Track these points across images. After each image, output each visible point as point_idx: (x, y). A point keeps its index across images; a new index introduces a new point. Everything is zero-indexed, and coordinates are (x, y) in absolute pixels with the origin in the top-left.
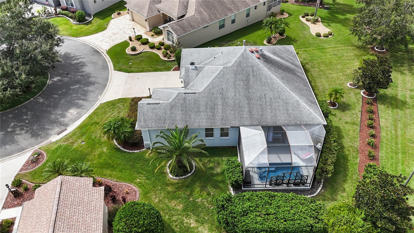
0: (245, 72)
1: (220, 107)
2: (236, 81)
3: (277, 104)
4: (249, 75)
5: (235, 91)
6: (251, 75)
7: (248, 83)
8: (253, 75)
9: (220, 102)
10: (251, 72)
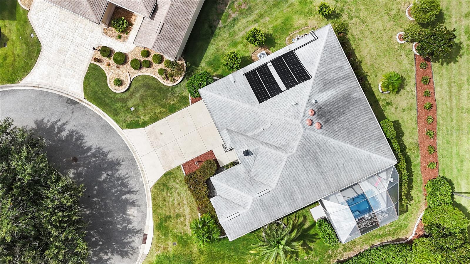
0: (312, 152)
1: (298, 192)
2: (305, 164)
3: (350, 166)
4: (316, 153)
5: (307, 173)
6: (319, 152)
7: (318, 160)
8: (321, 151)
9: (296, 188)
10: (318, 150)
